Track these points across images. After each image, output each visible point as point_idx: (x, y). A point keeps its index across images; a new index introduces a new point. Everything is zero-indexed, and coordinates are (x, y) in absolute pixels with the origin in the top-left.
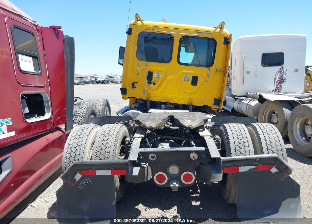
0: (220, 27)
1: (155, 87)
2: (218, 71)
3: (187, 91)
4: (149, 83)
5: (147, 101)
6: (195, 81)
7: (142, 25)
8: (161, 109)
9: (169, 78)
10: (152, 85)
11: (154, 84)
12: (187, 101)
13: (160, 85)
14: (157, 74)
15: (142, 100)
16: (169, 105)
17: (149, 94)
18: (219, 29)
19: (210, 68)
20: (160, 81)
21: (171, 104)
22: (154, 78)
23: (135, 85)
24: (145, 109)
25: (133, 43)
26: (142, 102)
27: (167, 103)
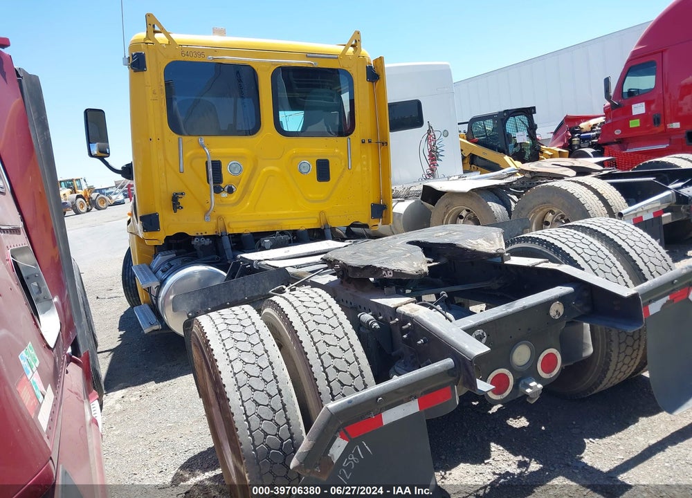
0: (354, 43)
1: (234, 197)
2: (367, 142)
3: (311, 196)
4: (218, 190)
5: (222, 236)
6: (323, 169)
7: (169, 44)
8: (263, 249)
9: (264, 170)
10: (224, 195)
11: (230, 191)
12: (315, 221)
13: (246, 191)
14: (234, 165)
15: (206, 237)
16: (282, 237)
17: (220, 217)
18: (351, 50)
19: (350, 136)
20: (242, 180)
21: (282, 233)
22: (227, 177)
23: (180, 200)
24: (218, 259)
25: (154, 93)
26: (208, 242)
27: (275, 232)
